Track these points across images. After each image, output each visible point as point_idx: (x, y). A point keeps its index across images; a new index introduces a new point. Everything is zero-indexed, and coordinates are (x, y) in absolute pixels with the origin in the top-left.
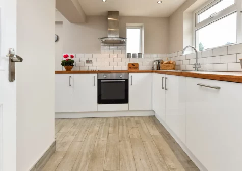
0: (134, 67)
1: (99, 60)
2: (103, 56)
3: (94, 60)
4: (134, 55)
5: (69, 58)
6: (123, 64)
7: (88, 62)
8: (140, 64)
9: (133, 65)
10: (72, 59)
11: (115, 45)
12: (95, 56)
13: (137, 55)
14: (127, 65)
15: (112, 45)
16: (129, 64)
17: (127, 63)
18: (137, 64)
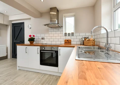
0: (68, 42)
1: (48, 38)
2: (50, 35)
3: (45, 38)
4: (69, 34)
5: (32, 36)
6: (62, 40)
7: (42, 39)
8: (72, 40)
9: (68, 41)
10: (34, 37)
11: (57, 28)
12: (46, 35)
13: (71, 34)
14: (64, 41)
15: (55, 28)
16: (65, 40)
17: (64, 40)
18: (71, 40)
